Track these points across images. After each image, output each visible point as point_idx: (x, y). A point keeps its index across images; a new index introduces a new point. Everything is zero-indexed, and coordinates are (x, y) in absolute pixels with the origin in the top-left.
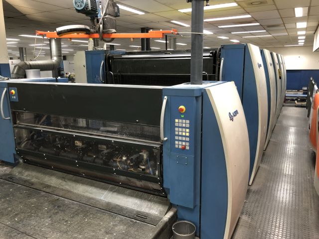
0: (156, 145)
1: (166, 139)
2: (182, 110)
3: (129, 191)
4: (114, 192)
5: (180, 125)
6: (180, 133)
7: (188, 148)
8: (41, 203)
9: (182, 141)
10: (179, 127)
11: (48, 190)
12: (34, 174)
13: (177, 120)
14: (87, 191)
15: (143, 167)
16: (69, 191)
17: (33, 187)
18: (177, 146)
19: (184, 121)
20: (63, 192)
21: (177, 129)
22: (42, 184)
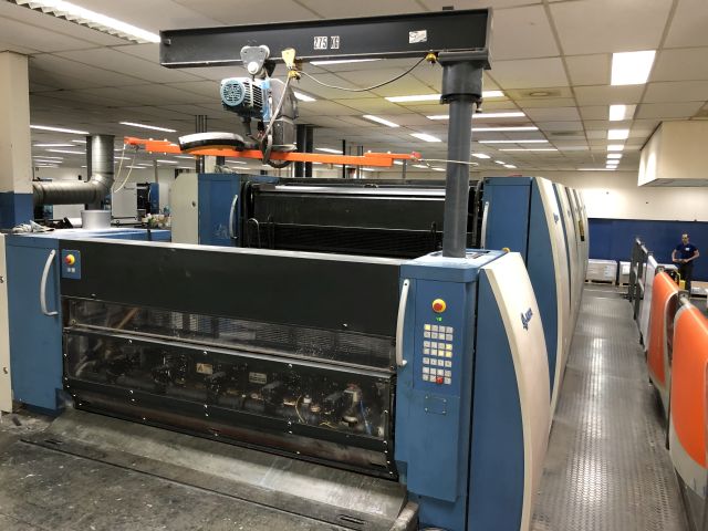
0: (381, 374)
1: (404, 362)
2: (439, 306)
3: (317, 469)
4: (287, 470)
5: (435, 336)
6: (434, 353)
7: (448, 381)
8: (136, 495)
9: (437, 367)
10: (431, 340)
11: (142, 467)
12: (103, 432)
13: (427, 327)
14: (227, 470)
15: (352, 419)
16: (189, 470)
17: (107, 460)
18: (425, 378)
19: (442, 328)
20: (176, 471)
21: (426, 344)
22: (125, 454)
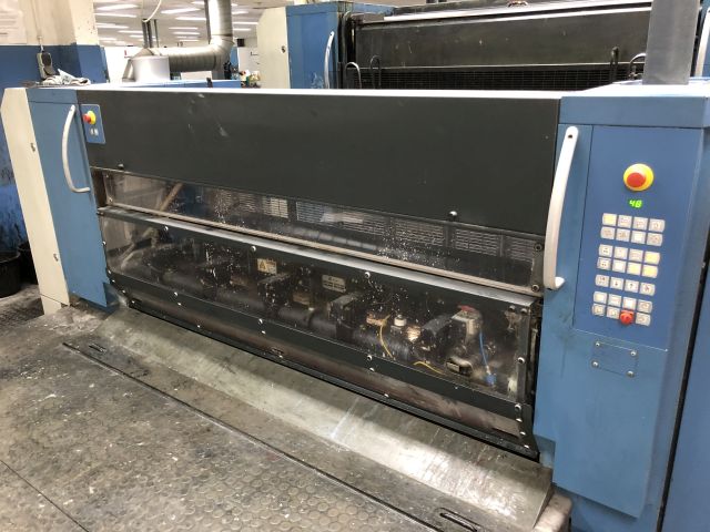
0: (514, 296)
1: (559, 281)
2: (637, 179)
4: (368, 419)
5: (623, 236)
6: (619, 266)
7: (644, 320)
8: (163, 439)
9: (623, 293)
10: (615, 243)
11: (184, 395)
12: (153, 340)
13: (609, 219)
14: (289, 409)
15: (464, 363)
16: (241, 404)
17: (146, 379)
18: (599, 310)
19: (641, 222)
20: (225, 403)
21: (605, 250)
22: (171, 372)
